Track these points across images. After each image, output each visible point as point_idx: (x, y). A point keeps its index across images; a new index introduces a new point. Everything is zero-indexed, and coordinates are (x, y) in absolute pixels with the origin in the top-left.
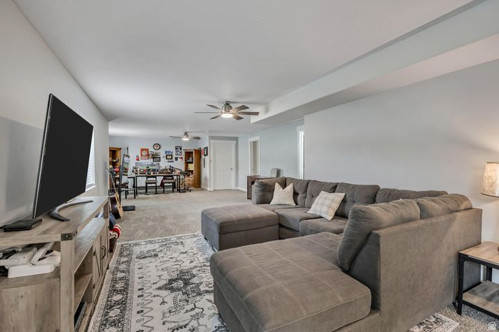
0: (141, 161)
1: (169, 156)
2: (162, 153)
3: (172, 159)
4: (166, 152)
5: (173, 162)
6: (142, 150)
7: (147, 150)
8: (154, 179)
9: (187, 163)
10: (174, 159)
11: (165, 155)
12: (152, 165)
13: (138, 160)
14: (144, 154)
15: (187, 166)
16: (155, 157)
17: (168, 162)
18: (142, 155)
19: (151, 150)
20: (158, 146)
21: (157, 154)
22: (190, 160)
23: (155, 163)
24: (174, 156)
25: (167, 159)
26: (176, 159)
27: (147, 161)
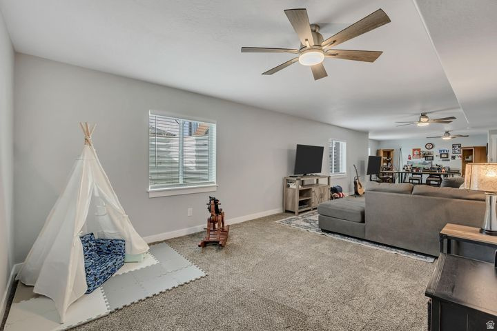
0: (412, 160)
1: (444, 155)
2: (435, 152)
3: (447, 157)
4: (440, 151)
5: (449, 160)
6: (414, 150)
7: (419, 150)
8: (420, 176)
9: (466, 163)
10: (450, 158)
11: (439, 154)
12: (424, 163)
13: (410, 159)
14: (415, 153)
16: (427, 156)
17: (443, 160)
18: (414, 155)
19: (424, 149)
20: (431, 146)
21: (429, 153)
22: (470, 159)
23: (427, 162)
24: (451, 154)
25: (441, 157)
26: (453, 158)
27: (419, 160)
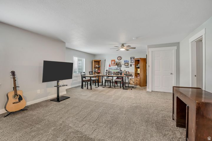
0: (111, 67)
1: (126, 63)
2: (122, 62)
3: (128, 65)
4: (125, 61)
5: (129, 67)
6: (112, 61)
7: (114, 60)
9: (137, 68)
10: (129, 66)
11: (124, 63)
13: (110, 66)
14: (113, 63)
15: (136, 71)
16: (118, 64)
17: (126, 67)
19: (117, 61)
20: (120, 58)
21: (119, 63)
22: (138, 66)
23: (118, 68)
24: (130, 64)
25: (125, 65)
26: (131, 65)
27: (114, 67)
